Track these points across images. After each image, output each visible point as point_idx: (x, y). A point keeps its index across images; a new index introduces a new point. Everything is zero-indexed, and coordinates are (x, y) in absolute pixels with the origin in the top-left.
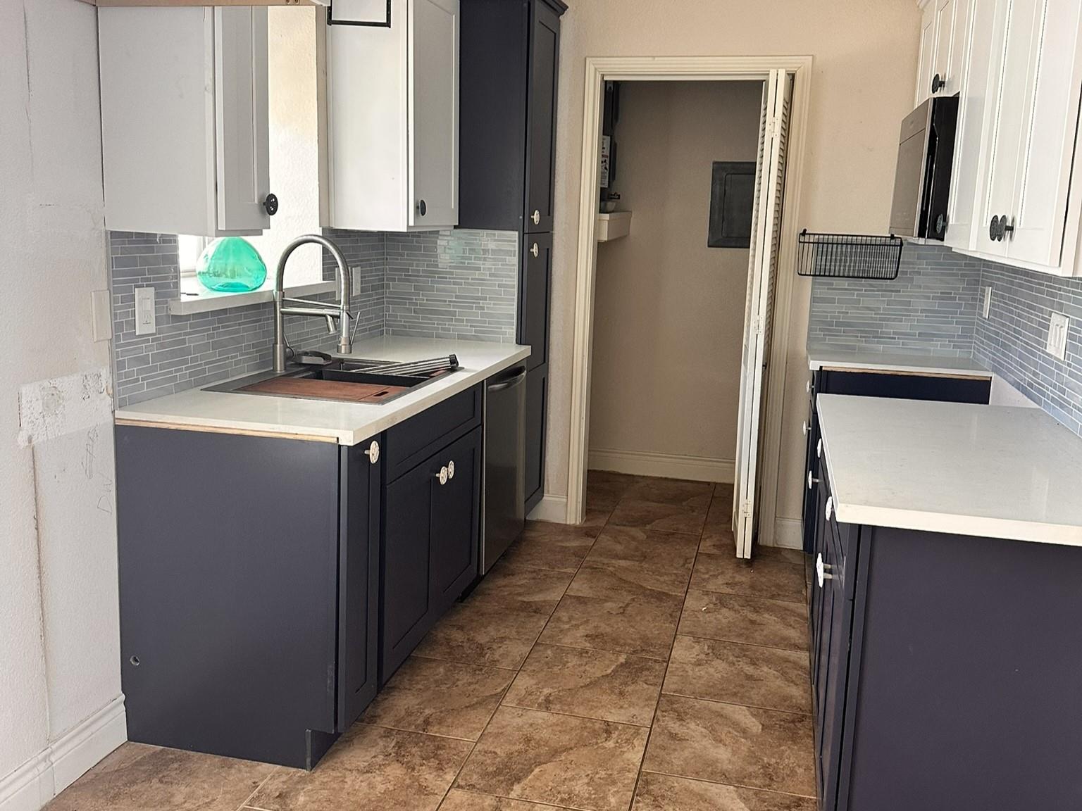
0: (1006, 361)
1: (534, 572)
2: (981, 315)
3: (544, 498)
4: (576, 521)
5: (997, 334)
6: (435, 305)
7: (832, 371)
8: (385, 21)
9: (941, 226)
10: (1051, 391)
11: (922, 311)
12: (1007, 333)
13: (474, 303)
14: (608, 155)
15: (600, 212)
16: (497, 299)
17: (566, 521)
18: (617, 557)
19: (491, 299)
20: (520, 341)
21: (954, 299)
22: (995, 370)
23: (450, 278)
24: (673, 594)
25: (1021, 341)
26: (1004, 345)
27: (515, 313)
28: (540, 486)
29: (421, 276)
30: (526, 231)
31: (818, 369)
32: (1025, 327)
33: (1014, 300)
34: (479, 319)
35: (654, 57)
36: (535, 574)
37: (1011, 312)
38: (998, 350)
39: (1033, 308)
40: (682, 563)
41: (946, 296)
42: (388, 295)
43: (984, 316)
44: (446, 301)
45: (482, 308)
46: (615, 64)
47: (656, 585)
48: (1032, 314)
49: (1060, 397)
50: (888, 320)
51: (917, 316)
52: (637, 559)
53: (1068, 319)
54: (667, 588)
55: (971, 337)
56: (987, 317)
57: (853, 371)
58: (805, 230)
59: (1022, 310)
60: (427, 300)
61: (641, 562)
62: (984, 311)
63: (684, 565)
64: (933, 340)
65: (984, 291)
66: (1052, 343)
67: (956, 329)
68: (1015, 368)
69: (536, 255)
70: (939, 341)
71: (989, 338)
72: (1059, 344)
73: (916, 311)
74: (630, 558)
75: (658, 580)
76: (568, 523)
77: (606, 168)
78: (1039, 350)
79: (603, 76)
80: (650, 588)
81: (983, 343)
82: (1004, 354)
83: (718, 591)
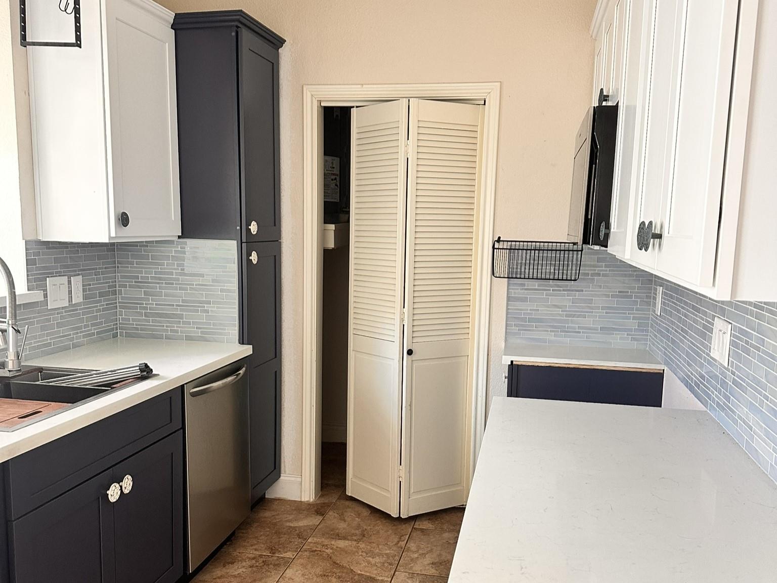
0: (675, 357)
1: (254, 558)
2: (654, 311)
3: (281, 478)
4: (310, 498)
5: (668, 331)
6: (163, 309)
7: (521, 365)
8: (74, 41)
9: (603, 233)
10: (716, 396)
11: (603, 308)
12: (676, 331)
13: (199, 307)
14: (338, 173)
15: (325, 223)
16: (219, 303)
17: (301, 498)
18: (339, 537)
19: (214, 303)
20: (242, 342)
21: (631, 297)
22: (667, 364)
23: (176, 284)
24: (380, 578)
25: (688, 341)
26: (673, 342)
27: (236, 315)
28: (275, 468)
29: (149, 283)
30: (244, 240)
31: (510, 364)
32: (691, 327)
33: (681, 301)
34: (205, 321)
35: (363, 85)
36: (254, 561)
37: (678, 311)
38: (668, 345)
39: (698, 310)
40: (396, 540)
41: (623, 294)
42: (120, 300)
43: (656, 313)
44: (173, 305)
45: (207, 311)
46: (334, 91)
47: (366, 569)
48: (696, 316)
49: (724, 403)
50: (574, 316)
51: (598, 313)
52: (355, 538)
53: (731, 325)
54: (375, 572)
55: (647, 331)
56: (659, 314)
57: (540, 365)
58: (499, 238)
59: (688, 310)
60: (156, 304)
61: (358, 541)
62: (656, 308)
63: (397, 544)
64: (613, 334)
65: (656, 290)
66: (716, 348)
67: (632, 324)
68: (683, 365)
69: (255, 262)
70: (618, 334)
71: (660, 332)
72: (722, 351)
73: (598, 308)
74: (349, 538)
75: (369, 563)
76: (303, 500)
77: (336, 185)
78: (704, 352)
79: (320, 102)
80: (359, 572)
81: (656, 336)
82: (673, 350)
83: (423, 572)
